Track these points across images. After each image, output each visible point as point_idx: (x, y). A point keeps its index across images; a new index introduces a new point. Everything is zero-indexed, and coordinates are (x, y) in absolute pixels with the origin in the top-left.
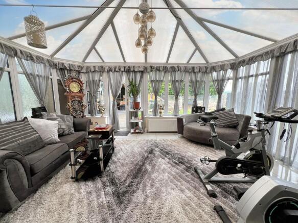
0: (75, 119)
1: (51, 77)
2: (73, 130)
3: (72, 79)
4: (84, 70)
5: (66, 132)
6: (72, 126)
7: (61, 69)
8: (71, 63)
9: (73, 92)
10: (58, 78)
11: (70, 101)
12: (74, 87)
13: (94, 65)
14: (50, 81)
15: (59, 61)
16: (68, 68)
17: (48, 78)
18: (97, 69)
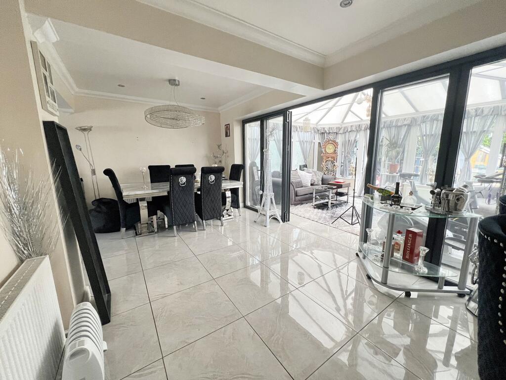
0: (324, 175)
1: (314, 141)
2: (320, 183)
3: (328, 142)
4: (341, 131)
5: (316, 183)
6: (321, 179)
7: (322, 133)
8: (330, 126)
9: (328, 153)
10: (319, 141)
11: (325, 161)
12: (330, 149)
13: (351, 124)
14: (313, 144)
15: (322, 126)
16: (328, 132)
17: (312, 142)
18: (354, 128)
